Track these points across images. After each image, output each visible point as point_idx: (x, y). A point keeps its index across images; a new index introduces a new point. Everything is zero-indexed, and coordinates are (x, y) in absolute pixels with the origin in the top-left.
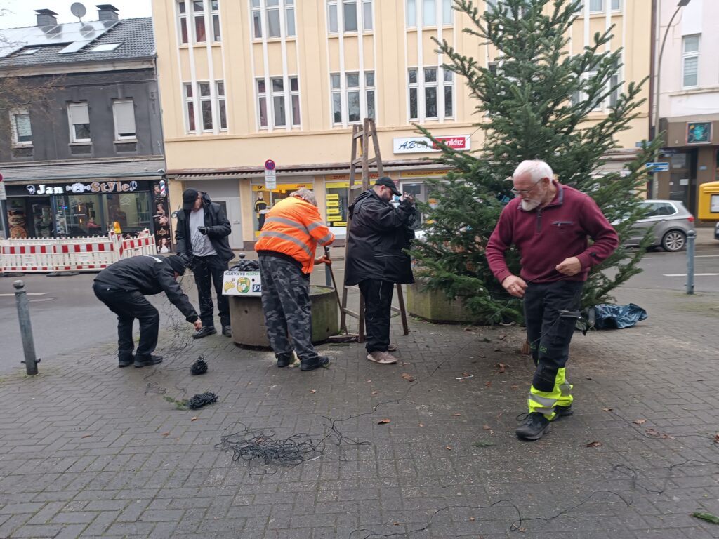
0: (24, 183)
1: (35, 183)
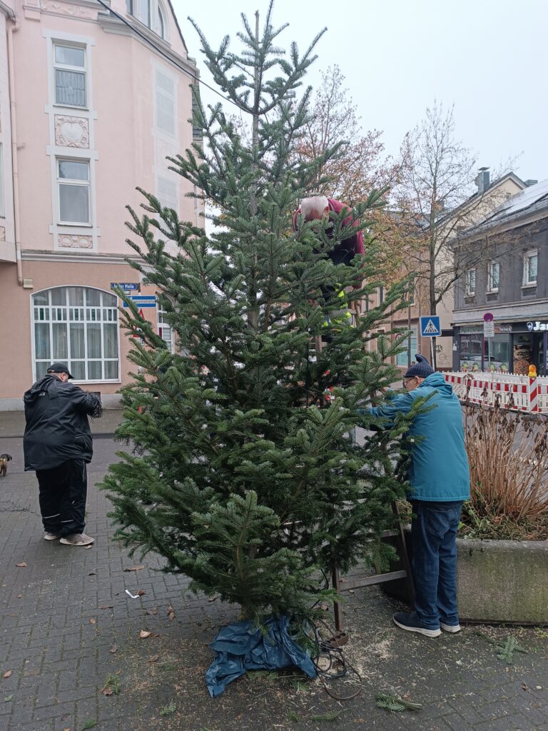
0: (525, 320)
1: (533, 320)
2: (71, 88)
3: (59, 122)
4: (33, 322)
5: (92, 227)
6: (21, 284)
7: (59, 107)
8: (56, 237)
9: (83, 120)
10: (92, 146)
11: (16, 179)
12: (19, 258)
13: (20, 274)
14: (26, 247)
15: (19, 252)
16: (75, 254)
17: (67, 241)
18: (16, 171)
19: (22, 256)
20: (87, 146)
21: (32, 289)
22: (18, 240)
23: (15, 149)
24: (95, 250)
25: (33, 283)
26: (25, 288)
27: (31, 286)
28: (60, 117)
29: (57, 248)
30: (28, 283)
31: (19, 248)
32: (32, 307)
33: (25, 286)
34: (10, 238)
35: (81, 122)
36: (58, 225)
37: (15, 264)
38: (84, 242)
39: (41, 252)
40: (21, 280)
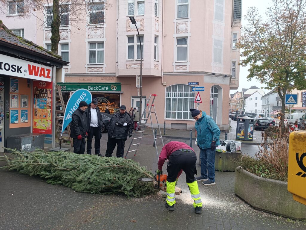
2: (183, 11)
3: (178, 25)
4: (166, 97)
5: (187, 62)
6: (162, 84)
7: (178, 19)
8: (175, 67)
9: (186, 22)
10: (189, 32)
11: (163, 47)
12: (163, 75)
13: (163, 81)
14: (165, 71)
15: (162, 73)
16: (181, 72)
17: (178, 68)
18: (163, 45)
19: (163, 74)
20: (187, 32)
21: (166, 86)
22: (163, 69)
23: (163, 37)
24: (188, 71)
25: (166, 84)
26: (164, 86)
27: (166, 85)
28: (178, 23)
29: (175, 71)
30: (165, 84)
31: (162, 72)
32: (166, 92)
33: (164, 85)
34: (160, 68)
35: (185, 23)
36: (176, 62)
37: (161, 77)
38: (184, 68)
39: (170, 72)
40: (162, 83)
